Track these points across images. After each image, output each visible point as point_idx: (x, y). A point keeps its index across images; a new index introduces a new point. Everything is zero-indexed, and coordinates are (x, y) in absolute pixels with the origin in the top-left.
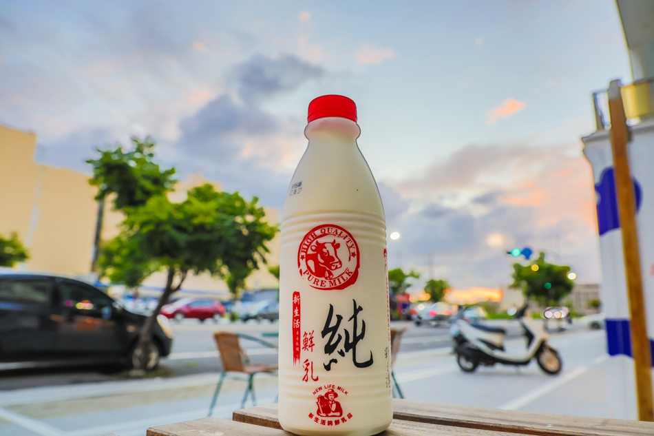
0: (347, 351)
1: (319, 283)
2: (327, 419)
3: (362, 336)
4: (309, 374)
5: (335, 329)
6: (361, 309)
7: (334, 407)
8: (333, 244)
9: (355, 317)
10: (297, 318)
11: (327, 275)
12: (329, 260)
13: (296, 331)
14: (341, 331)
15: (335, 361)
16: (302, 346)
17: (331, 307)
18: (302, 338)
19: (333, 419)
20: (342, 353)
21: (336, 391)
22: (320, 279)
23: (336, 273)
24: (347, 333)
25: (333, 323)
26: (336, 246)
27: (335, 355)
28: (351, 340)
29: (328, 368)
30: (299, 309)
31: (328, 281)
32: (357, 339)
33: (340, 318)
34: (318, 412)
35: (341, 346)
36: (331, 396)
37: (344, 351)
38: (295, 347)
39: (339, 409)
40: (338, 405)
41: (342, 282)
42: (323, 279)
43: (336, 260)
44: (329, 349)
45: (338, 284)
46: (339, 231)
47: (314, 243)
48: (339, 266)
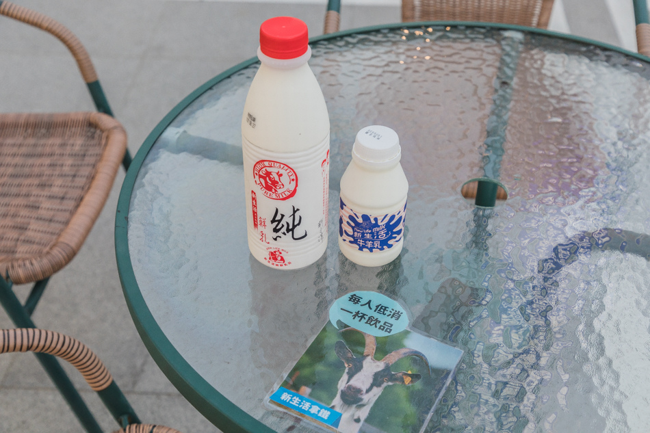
0: (288, 232)
1: (269, 194)
2: (275, 263)
3: (299, 224)
4: (264, 239)
5: (279, 221)
6: (298, 210)
7: (279, 258)
8: (277, 173)
9: (294, 215)
10: (255, 206)
11: (274, 191)
12: (275, 183)
13: (255, 214)
14: (283, 222)
15: (280, 237)
16: (259, 223)
17: (277, 210)
18: (259, 220)
19: (279, 264)
20: (284, 233)
21: (281, 251)
22: (269, 192)
23: (280, 191)
24: (288, 224)
25: (278, 218)
26: (280, 175)
27: (280, 234)
28: (291, 227)
29: (275, 239)
30: (256, 201)
31: (274, 195)
32: (294, 226)
33: (283, 216)
34: (270, 258)
35: (284, 230)
36: (277, 253)
37: (286, 232)
38: (254, 221)
39: (282, 259)
40: (281, 257)
41: (285, 196)
42: (271, 193)
43: (280, 183)
44: (276, 230)
45: (281, 197)
46: (282, 166)
47: (264, 169)
48: (282, 187)
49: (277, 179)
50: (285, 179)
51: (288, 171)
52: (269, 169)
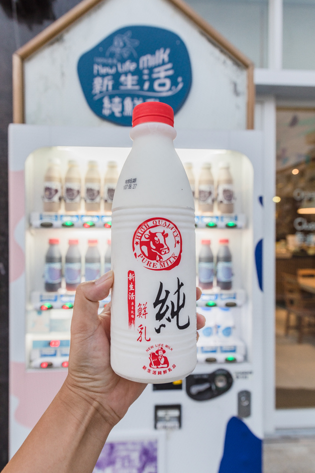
0: (173, 318)
1: (152, 265)
2: (157, 370)
3: (183, 305)
4: (143, 336)
5: (164, 301)
6: (182, 284)
7: (162, 361)
8: (163, 233)
9: (178, 291)
10: (131, 292)
11: (158, 258)
12: (159, 246)
13: (131, 303)
14: (168, 303)
15: (164, 326)
16: (137, 313)
17: (161, 284)
18: (137, 308)
19: (162, 370)
20: (169, 320)
21: (164, 348)
22: (153, 262)
23: (165, 257)
24: (172, 303)
25: (162, 297)
26: (165, 236)
27: (164, 321)
28: (175, 310)
29: (158, 331)
30: (134, 284)
31: (158, 263)
32: (179, 308)
33: (168, 292)
34: (151, 364)
35: (168, 314)
36: (160, 353)
37: (170, 318)
38: (130, 314)
39: (166, 362)
40: (165, 358)
41: (170, 264)
42: (155, 262)
43: (165, 247)
44: (159, 317)
45: (166, 266)
46: (168, 223)
47: (147, 232)
48: (167, 251)
49: (162, 242)
50: (170, 241)
51: (173, 230)
52: (153, 230)
